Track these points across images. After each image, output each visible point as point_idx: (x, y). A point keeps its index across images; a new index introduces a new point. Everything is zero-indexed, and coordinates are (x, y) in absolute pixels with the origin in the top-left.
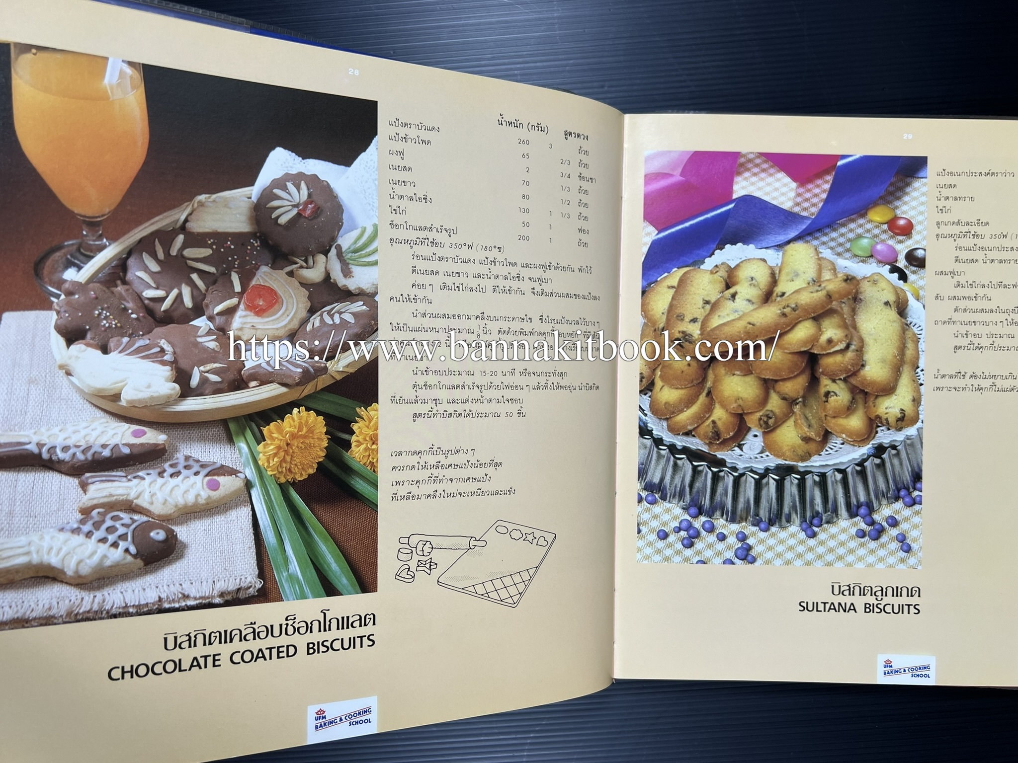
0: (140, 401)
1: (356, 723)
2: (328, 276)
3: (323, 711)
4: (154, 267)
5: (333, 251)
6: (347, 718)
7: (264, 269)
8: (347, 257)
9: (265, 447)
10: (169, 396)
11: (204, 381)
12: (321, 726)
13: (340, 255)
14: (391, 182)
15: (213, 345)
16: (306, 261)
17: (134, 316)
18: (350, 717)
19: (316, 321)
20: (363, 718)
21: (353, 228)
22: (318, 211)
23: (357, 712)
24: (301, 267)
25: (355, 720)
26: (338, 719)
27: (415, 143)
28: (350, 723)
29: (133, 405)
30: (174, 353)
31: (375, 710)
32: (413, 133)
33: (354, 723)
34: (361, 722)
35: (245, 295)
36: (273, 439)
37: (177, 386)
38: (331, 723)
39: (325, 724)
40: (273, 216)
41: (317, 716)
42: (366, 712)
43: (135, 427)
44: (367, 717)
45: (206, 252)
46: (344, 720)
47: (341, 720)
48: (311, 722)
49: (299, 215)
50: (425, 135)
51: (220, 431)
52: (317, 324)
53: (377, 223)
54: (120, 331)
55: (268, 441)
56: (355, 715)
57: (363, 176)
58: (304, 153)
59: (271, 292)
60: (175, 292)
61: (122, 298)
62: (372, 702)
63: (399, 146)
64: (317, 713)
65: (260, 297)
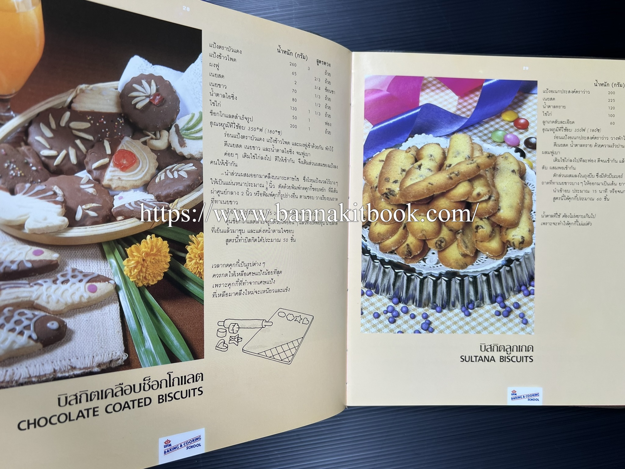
0: (39, 229)
1: (191, 447)
2: (169, 146)
3: (169, 441)
4: (49, 134)
5: (173, 129)
6: (185, 444)
7: (127, 139)
8: (182, 133)
9: (128, 262)
10: (60, 226)
11: (85, 216)
12: (168, 451)
13: (178, 131)
14: (211, 84)
15: (91, 191)
16: (155, 134)
17: (34, 168)
18: (187, 443)
19: (162, 176)
20: (196, 444)
21: (187, 113)
22: (163, 101)
23: (192, 440)
24: (152, 139)
25: (190, 445)
26: (179, 445)
27: (226, 59)
28: (187, 447)
29: (34, 232)
30: (64, 195)
31: (203, 438)
32: (225, 53)
33: (190, 447)
34: (194, 446)
35: (114, 156)
36: (134, 256)
37: (66, 219)
38: (175, 448)
39: (171, 450)
40: (133, 102)
41: (165, 444)
42: (197, 439)
43: (35, 248)
44: (198, 443)
45: (86, 125)
46: (183, 446)
47: (181, 446)
48: (161, 448)
49: (150, 103)
50: (232, 55)
51: (97, 251)
52: (163, 178)
53: (202, 111)
54: (24, 179)
55: (130, 258)
56: (191, 442)
57: (193, 79)
58: (154, 61)
59: (131, 154)
60: (64, 153)
61: (24, 155)
62: (201, 432)
63: (216, 61)
64: (165, 443)
65: (124, 158)
